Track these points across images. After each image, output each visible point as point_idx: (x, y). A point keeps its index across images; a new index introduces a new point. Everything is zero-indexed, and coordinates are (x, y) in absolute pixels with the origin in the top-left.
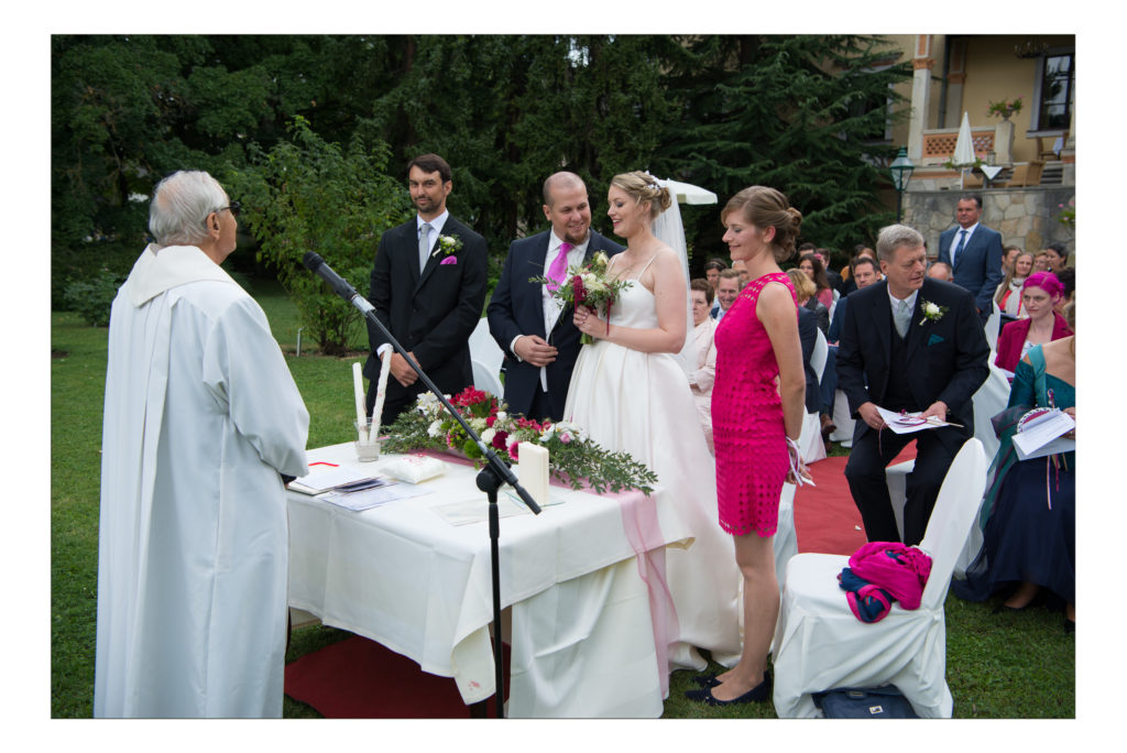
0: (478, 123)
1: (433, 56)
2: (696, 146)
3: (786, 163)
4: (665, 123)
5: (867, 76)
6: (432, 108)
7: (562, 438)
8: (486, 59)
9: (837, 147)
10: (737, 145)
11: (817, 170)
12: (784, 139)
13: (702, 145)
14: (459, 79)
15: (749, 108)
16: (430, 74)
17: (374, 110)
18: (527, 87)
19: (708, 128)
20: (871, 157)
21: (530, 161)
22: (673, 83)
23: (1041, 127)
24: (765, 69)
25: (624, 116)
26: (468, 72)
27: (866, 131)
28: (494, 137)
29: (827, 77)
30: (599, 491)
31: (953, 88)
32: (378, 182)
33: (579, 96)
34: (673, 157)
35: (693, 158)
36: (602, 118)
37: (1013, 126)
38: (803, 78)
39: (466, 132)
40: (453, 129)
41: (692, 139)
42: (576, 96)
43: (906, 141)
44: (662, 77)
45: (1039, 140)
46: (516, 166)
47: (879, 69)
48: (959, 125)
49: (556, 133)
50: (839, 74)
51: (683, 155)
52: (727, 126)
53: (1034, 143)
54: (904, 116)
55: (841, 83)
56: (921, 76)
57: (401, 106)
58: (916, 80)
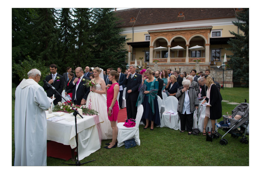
0: (59, 57)
1: (51, 46)
2: (96, 62)
3: (110, 65)
4: (91, 58)
5: (122, 53)
6: (51, 55)
7: (84, 108)
8: (60, 47)
9: (118, 63)
10: (103, 62)
11: (115, 66)
12: (110, 61)
13: (97, 62)
14: (56, 50)
15: (105, 56)
16: (50, 49)
17: (40, 54)
18: (68, 52)
19: (98, 59)
20: (123, 64)
21: (69, 64)
22: (92, 52)
23: (146, 61)
24: (107, 51)
25: (84, 57)
26: (58, 49)
27: (122, 61)
28: (62, 59)
29: (116, 52)
30: (90, 115)
31: (134, 55)
32: (43, 67)
33: (77, 53)
34: (92, 64)
36: (81, 57)
37: (142, 61)
38: (112, 52)
39: (57, 58)
40: (55, 58)
41: (95, 61)
42: (76, 53)
43: (128, 62)
44: (90, 51)
45: (146, 63)
46: (66, 64)
47: (124, 52)
48: (135, 60)
49: (73, 59)
50: (118, 52)
51: (94, 63)
52: (101, 59)
53: (145, 63)
54: (127, 59)
55: (118, 53)
56: (129, 53)
57: (45, 54)
58: (129, 54)
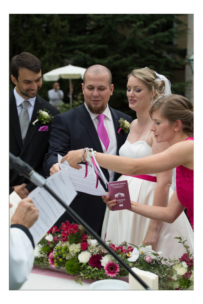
2: (78, 47)
4: (60, 34)
7: (147, 259)
10: (100, 46)
13: (81, 46)
19: (84, 37)
20: (168, 53)
35: (77, 54)
